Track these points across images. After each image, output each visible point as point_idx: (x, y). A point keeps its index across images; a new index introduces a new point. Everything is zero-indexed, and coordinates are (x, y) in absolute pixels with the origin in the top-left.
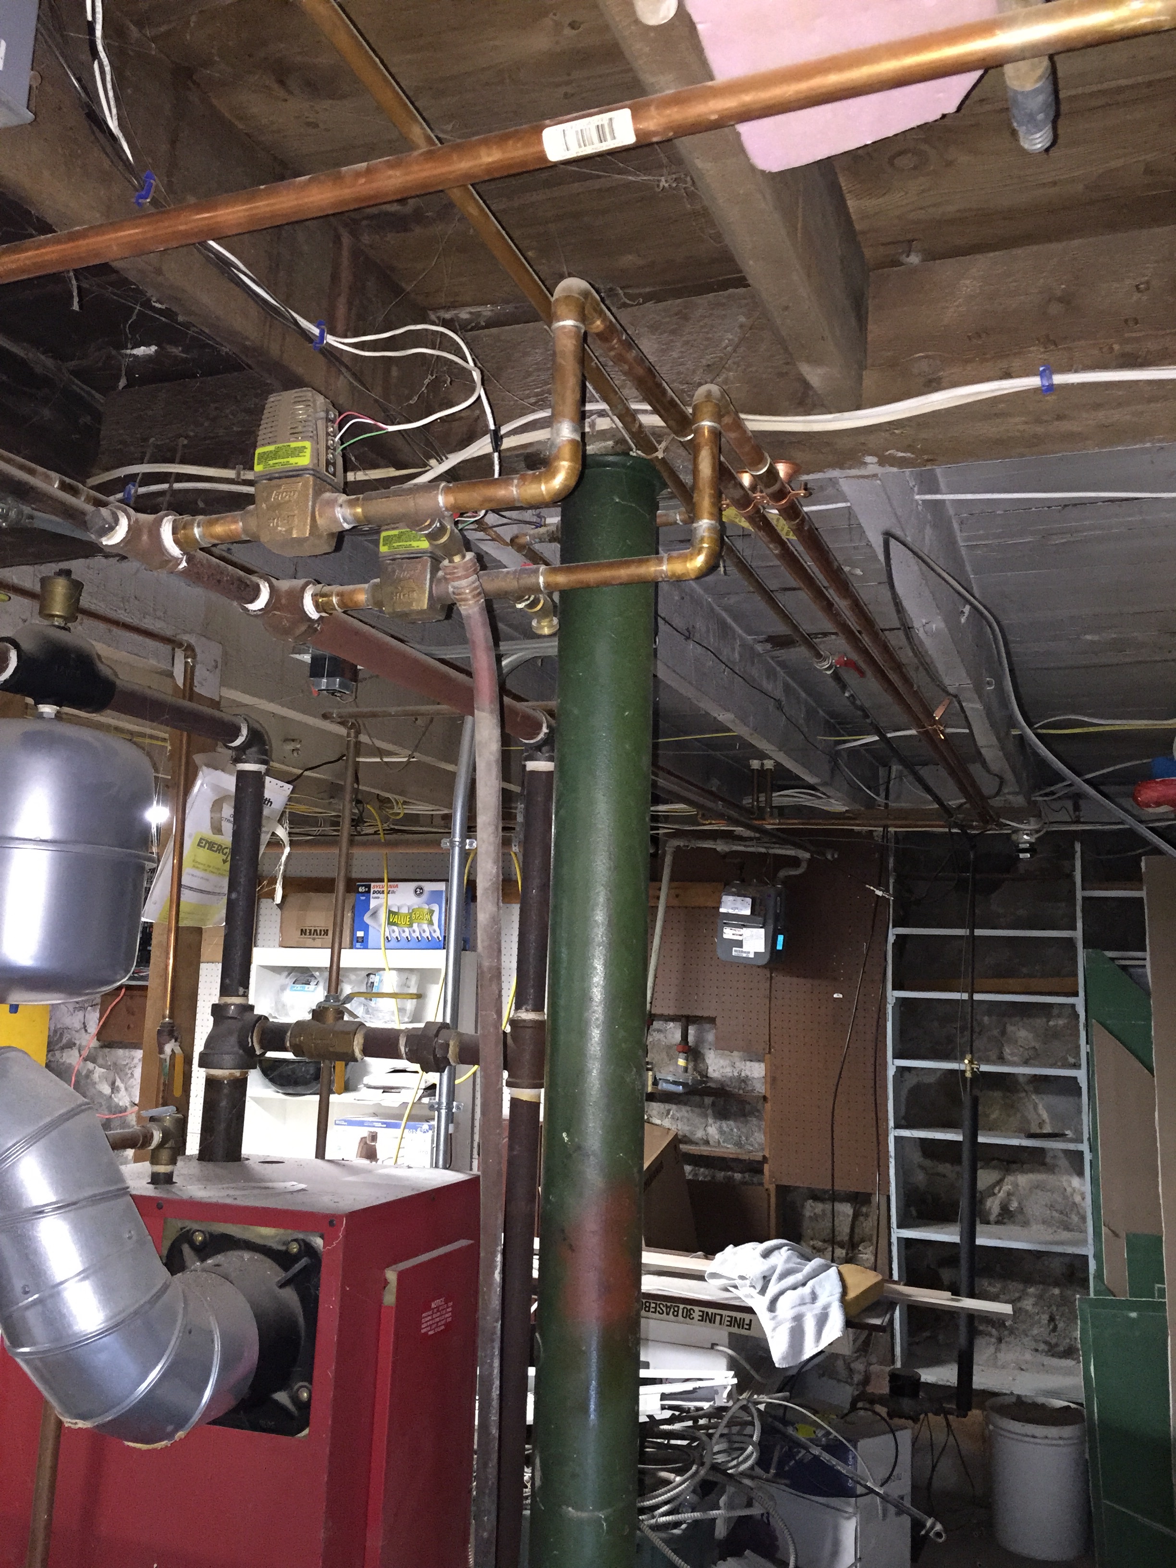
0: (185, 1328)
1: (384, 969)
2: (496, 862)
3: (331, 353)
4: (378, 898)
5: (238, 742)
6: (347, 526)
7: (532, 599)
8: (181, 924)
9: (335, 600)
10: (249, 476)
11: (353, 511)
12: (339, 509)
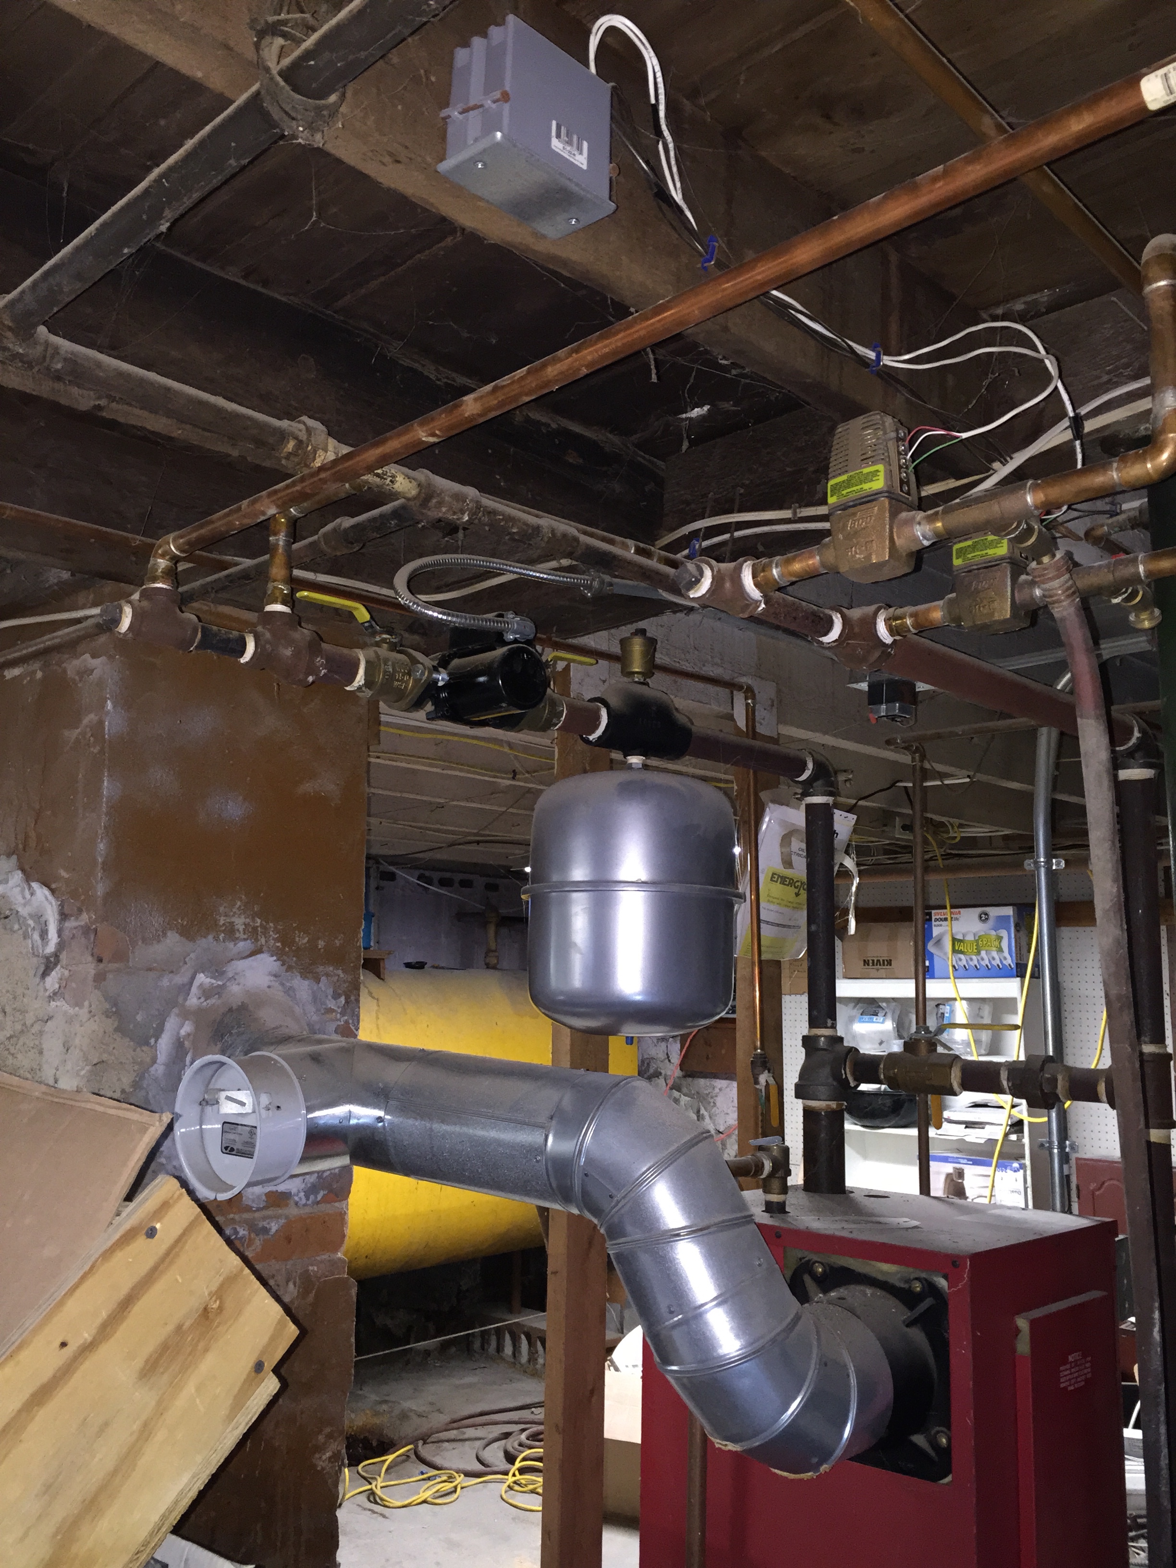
0: (820, 1360)
1: (955, 999)
2: (1115, 880)
3: (889, 375)
4: (941, 925)
5: (804, 777)
6: (926, 543)
7: (1129, 591)
8: (763, 958)
9: (909, 621)
10: (822, 510)
11: (932, 526)
12: (918, 527)
